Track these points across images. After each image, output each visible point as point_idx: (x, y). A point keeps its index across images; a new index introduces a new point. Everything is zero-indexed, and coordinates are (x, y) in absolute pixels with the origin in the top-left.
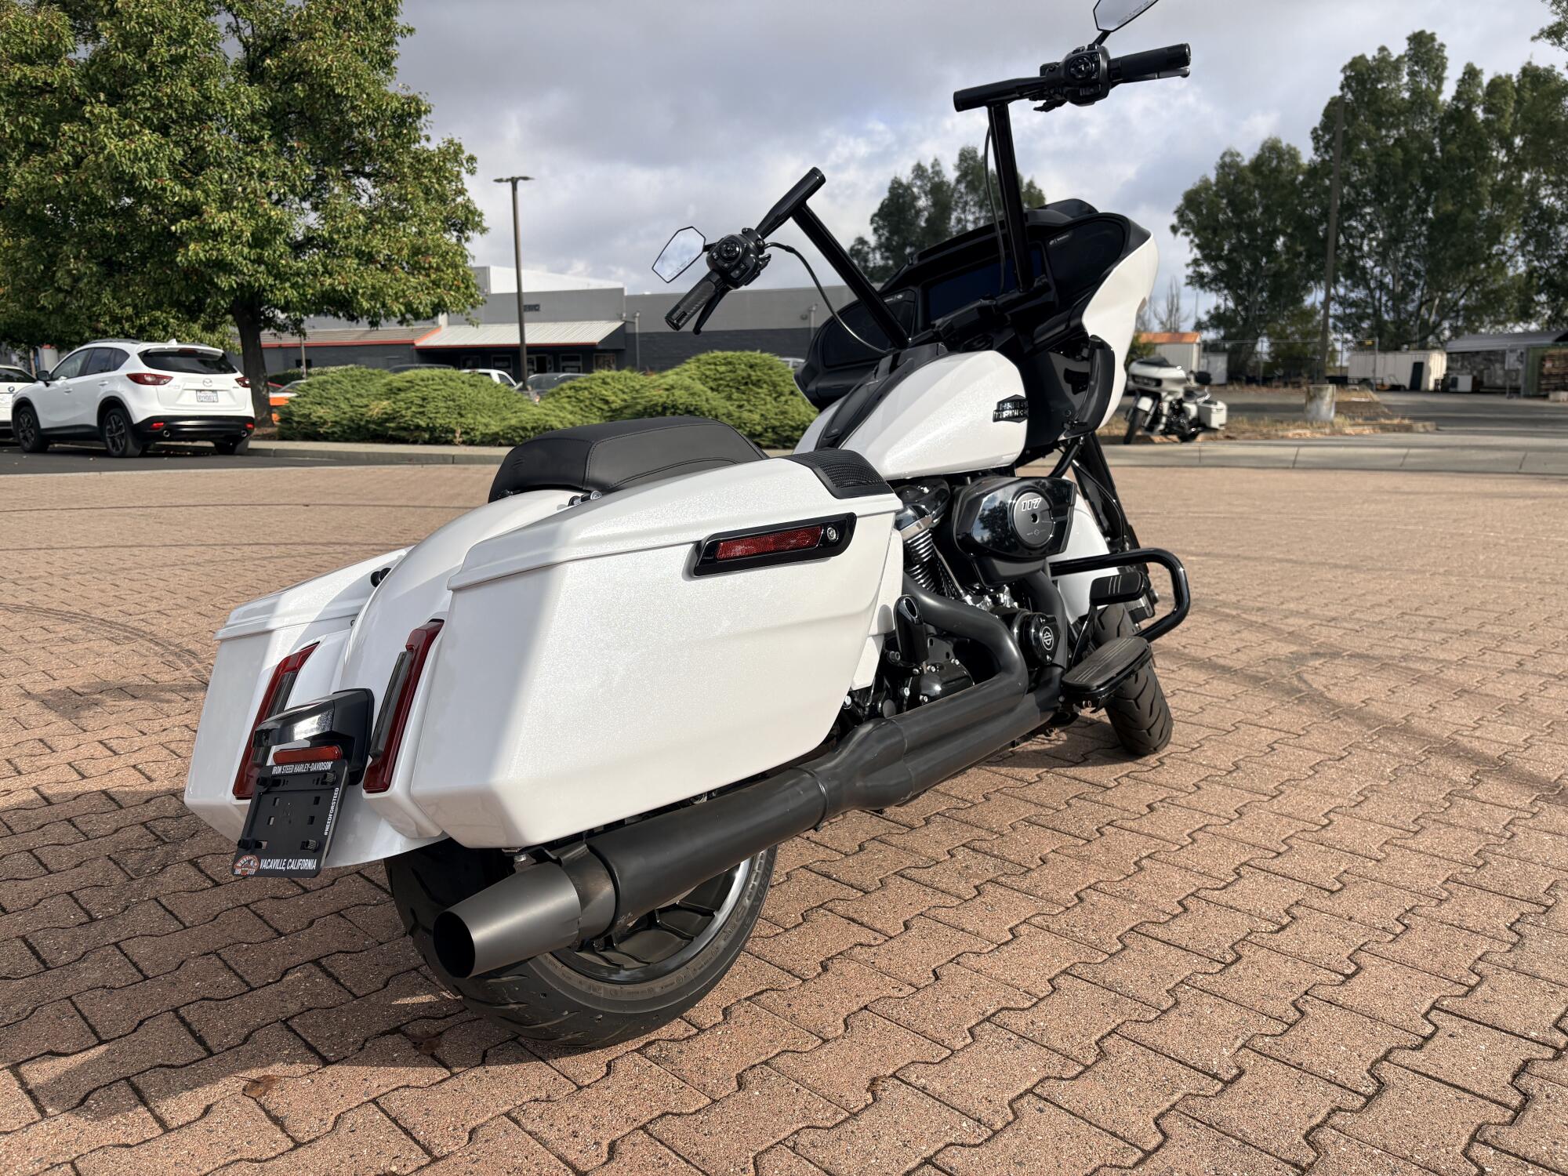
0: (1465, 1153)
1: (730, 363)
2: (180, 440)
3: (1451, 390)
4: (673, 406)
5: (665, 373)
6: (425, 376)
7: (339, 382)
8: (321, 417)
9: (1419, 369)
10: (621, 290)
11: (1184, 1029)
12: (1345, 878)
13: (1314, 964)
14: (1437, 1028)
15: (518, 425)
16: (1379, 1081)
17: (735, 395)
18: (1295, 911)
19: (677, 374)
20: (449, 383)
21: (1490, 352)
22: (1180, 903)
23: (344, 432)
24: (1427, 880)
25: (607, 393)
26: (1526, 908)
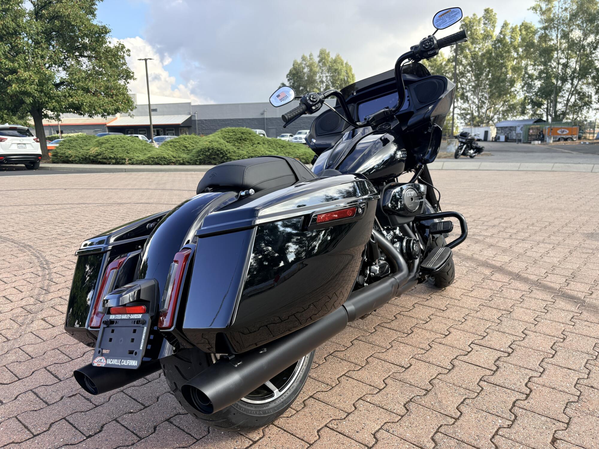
0: (478, 384)
1: (234, 132)
2: (11, 164)
3: (498, 141)
4: (212, 149)
5: (209, 136)
6: (113, 138)
7: (77, 140)
8: (70, 154)
9: (486, 133)
10: (190, 103)
11: (394, 354)
12: (448, 306)
13: (436, 332)
14: (472, 349)
15: (151, 156)
16: (453, 365)
17: (236, 144)
18: (431, 317)
19: (213, 136)
20: (123, 140)
21: (511, 127)
22: (394, 316)
23: (80, 160)
24: (474, 305)
25: (186, 144)
26: (504, 312)
